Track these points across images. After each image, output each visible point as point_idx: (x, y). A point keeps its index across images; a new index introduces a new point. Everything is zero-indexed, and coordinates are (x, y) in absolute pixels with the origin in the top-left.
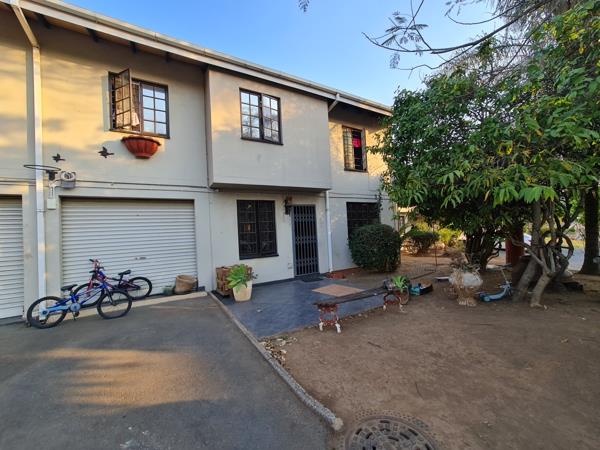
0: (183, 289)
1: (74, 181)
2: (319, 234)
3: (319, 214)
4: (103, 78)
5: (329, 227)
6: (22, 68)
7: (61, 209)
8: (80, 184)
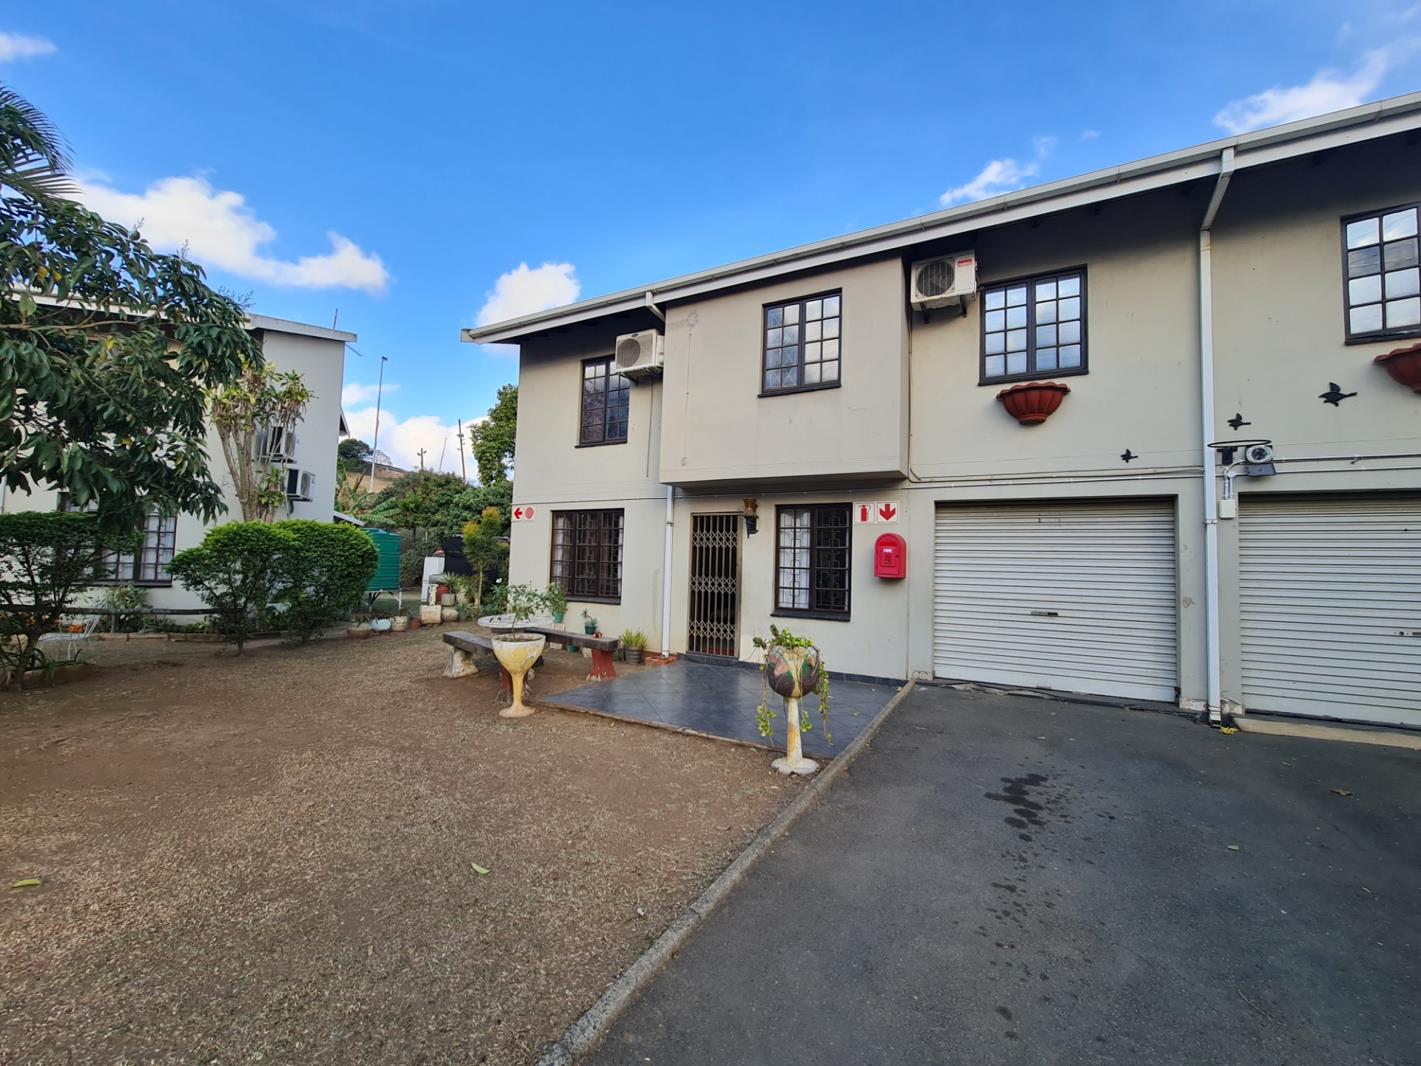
7: (1241, 516)
8: (1278, 467)
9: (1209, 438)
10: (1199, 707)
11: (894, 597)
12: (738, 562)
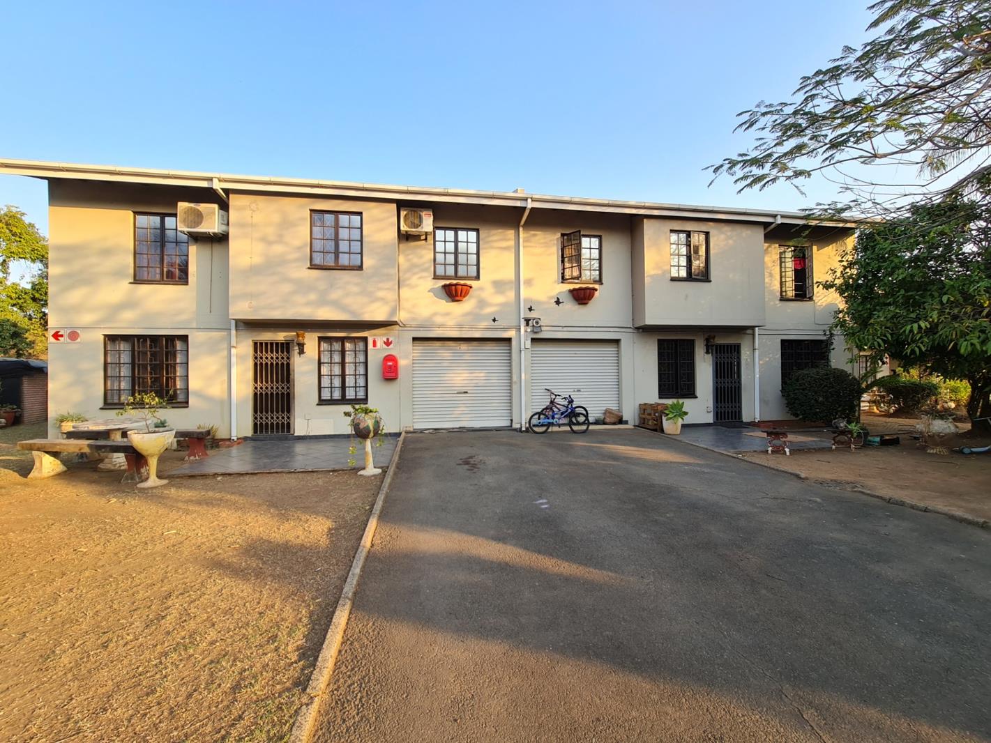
0: (612, 420)
1: (540, 326)
2: (743, 377)
3: (745, 354)
4: (557, 239)
5: (757, 370)
6: (512, 243)
7: (532, 347)
8: (543, 329)
9: (522, 316)
10: (518, 426)
11: (393, 388)
12: (291, 372)
